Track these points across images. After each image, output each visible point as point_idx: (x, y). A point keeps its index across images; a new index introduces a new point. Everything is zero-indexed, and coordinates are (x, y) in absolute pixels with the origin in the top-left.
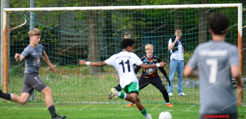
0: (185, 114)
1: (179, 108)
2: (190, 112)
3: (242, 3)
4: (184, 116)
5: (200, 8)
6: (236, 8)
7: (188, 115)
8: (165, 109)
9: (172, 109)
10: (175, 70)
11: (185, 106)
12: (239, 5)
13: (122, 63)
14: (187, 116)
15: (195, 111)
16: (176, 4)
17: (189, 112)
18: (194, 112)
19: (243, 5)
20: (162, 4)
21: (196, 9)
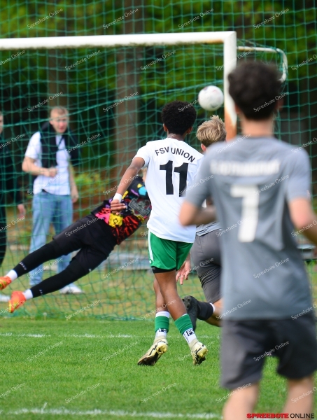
0: (78, 347)
1: (62, 328)
2: (94, 341)
3: (235, 30)
4: (75, 350)
5: (119, 47)
6: (219, 45)
7: (87, 349)
8: (23, 332)
9: (42, 333)
10: (47, 222)
11: (79, 322)
12: (227, 38)
13: (168, 167)
14: (83, 350)
15: (108, 336)
16: (51, 34)
17: (90, 339)
18: (105, 339)
19: (239, 36)
20: (13, 36)
21: (109, 48)
